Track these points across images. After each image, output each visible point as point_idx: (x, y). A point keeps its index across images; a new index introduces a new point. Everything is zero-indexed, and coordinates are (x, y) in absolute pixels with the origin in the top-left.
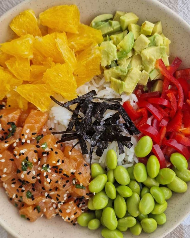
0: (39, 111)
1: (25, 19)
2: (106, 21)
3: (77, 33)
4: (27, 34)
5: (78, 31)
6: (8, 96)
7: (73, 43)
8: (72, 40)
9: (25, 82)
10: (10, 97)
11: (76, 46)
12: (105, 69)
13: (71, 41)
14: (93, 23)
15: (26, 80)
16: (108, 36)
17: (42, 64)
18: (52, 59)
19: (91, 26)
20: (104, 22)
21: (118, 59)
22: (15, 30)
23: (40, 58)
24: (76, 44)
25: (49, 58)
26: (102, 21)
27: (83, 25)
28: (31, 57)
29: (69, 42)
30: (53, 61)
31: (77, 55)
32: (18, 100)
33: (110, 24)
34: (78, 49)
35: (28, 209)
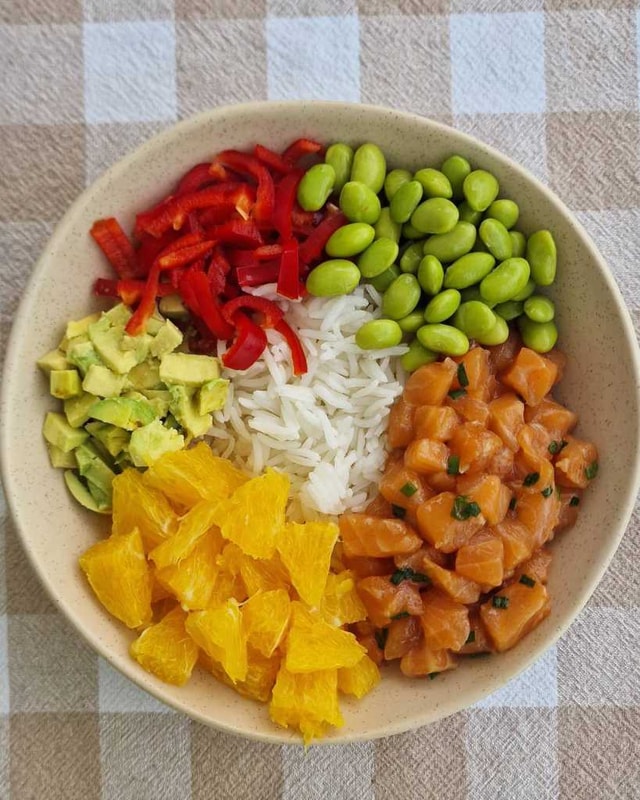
0: (340, 538)
1: (159, 653)
2: (83, 481)
3: (136, 531)
4: (187, 635)
5: (132, 530)
6: (338, 623)
7: (165, 528)
8: (160, 534)
9: (293, 594)
10: (341, 618)
11: (168, 521)
12: (189, 439)
13: (163, 533)
14: (101, 508)
15: (286, 598)
16: (117, 462)
17: (239, 576)
18: (219, 556)
19: (110, 508)
20: (90, 485)
21: (158, 418)
22: (189, 666)
23: (228, 587)
24: (164, 523)
25: (218, 563)
26: (89, 491)
27: (114, 527)
28: (233, 602)
29: (167, 538)
30: (221, 553)
31: (186, 509)
32: (339, 596)
33: (89, 468)
34: (172, 514)
35: (565, 470)
